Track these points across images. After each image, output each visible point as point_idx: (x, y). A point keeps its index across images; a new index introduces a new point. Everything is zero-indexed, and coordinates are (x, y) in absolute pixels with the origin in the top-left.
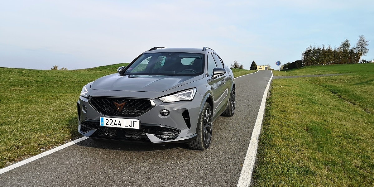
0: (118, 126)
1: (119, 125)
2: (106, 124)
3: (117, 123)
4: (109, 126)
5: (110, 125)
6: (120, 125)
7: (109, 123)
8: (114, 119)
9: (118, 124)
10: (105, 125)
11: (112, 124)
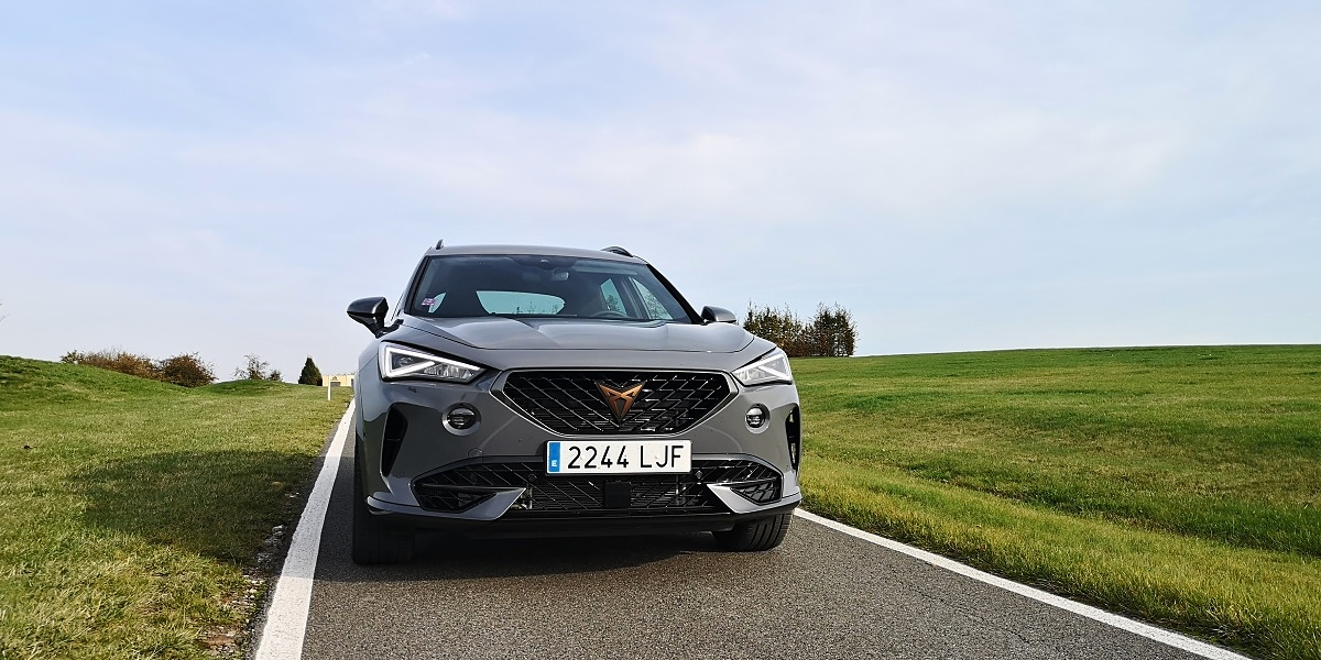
0: (616, 469)
1: (619, 463)
2: (570, 466)
3: (613, 456)
4: (583, 470)
5: (587, 466)
6: (625, 463)
7: (581, 462)
8: (600, 446)
9: (614, 461)
10: (564, 469)
11: (597, 461)
